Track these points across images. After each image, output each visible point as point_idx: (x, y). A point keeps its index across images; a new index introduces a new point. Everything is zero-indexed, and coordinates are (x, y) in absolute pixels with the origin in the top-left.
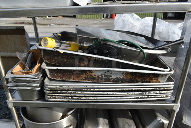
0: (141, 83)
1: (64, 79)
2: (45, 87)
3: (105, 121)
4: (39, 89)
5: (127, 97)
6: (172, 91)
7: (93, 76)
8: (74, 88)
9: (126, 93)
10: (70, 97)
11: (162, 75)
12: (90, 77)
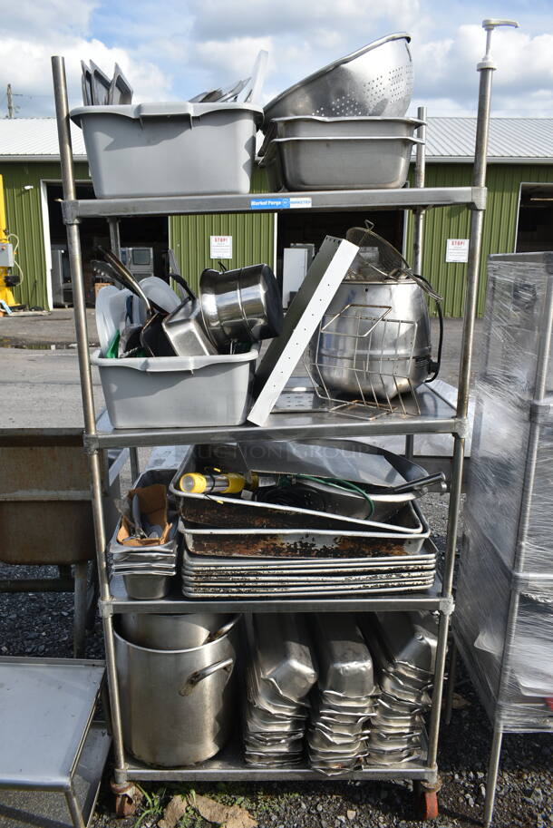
0: (373, 556)
1: (221, 553)
2: (187, 570)
3: (302, 649)
4: (174, 573)
5: (347, 587)
6: (435, 572)
7: (279, 545)
8: (243, 570)
9: (343, 578)
10: (234, 590)
11: (410, 541)
12: (273, 549)
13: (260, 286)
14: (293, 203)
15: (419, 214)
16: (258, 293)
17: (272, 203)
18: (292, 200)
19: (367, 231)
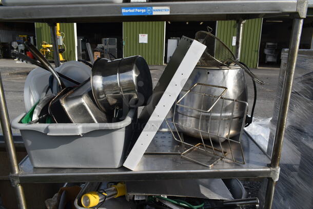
13: (134, 71)
14: (154, 11)
15: (240, 24)
16: (132, 76)
17: (139, 11)
18: (154, 8)
19: (209, 33)
